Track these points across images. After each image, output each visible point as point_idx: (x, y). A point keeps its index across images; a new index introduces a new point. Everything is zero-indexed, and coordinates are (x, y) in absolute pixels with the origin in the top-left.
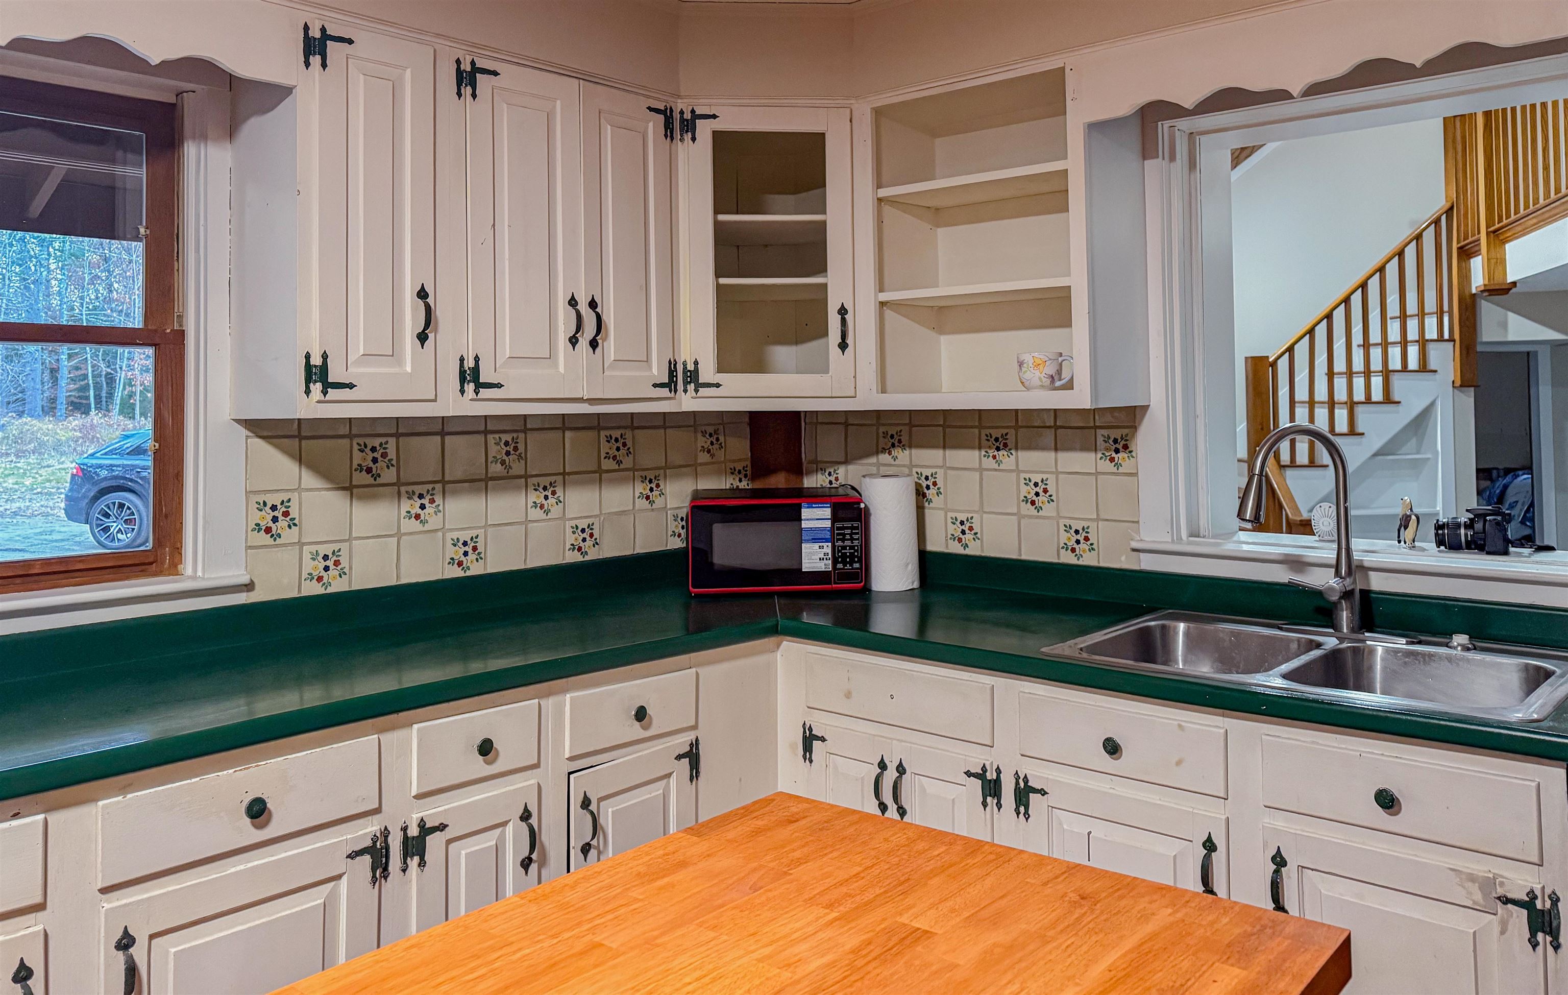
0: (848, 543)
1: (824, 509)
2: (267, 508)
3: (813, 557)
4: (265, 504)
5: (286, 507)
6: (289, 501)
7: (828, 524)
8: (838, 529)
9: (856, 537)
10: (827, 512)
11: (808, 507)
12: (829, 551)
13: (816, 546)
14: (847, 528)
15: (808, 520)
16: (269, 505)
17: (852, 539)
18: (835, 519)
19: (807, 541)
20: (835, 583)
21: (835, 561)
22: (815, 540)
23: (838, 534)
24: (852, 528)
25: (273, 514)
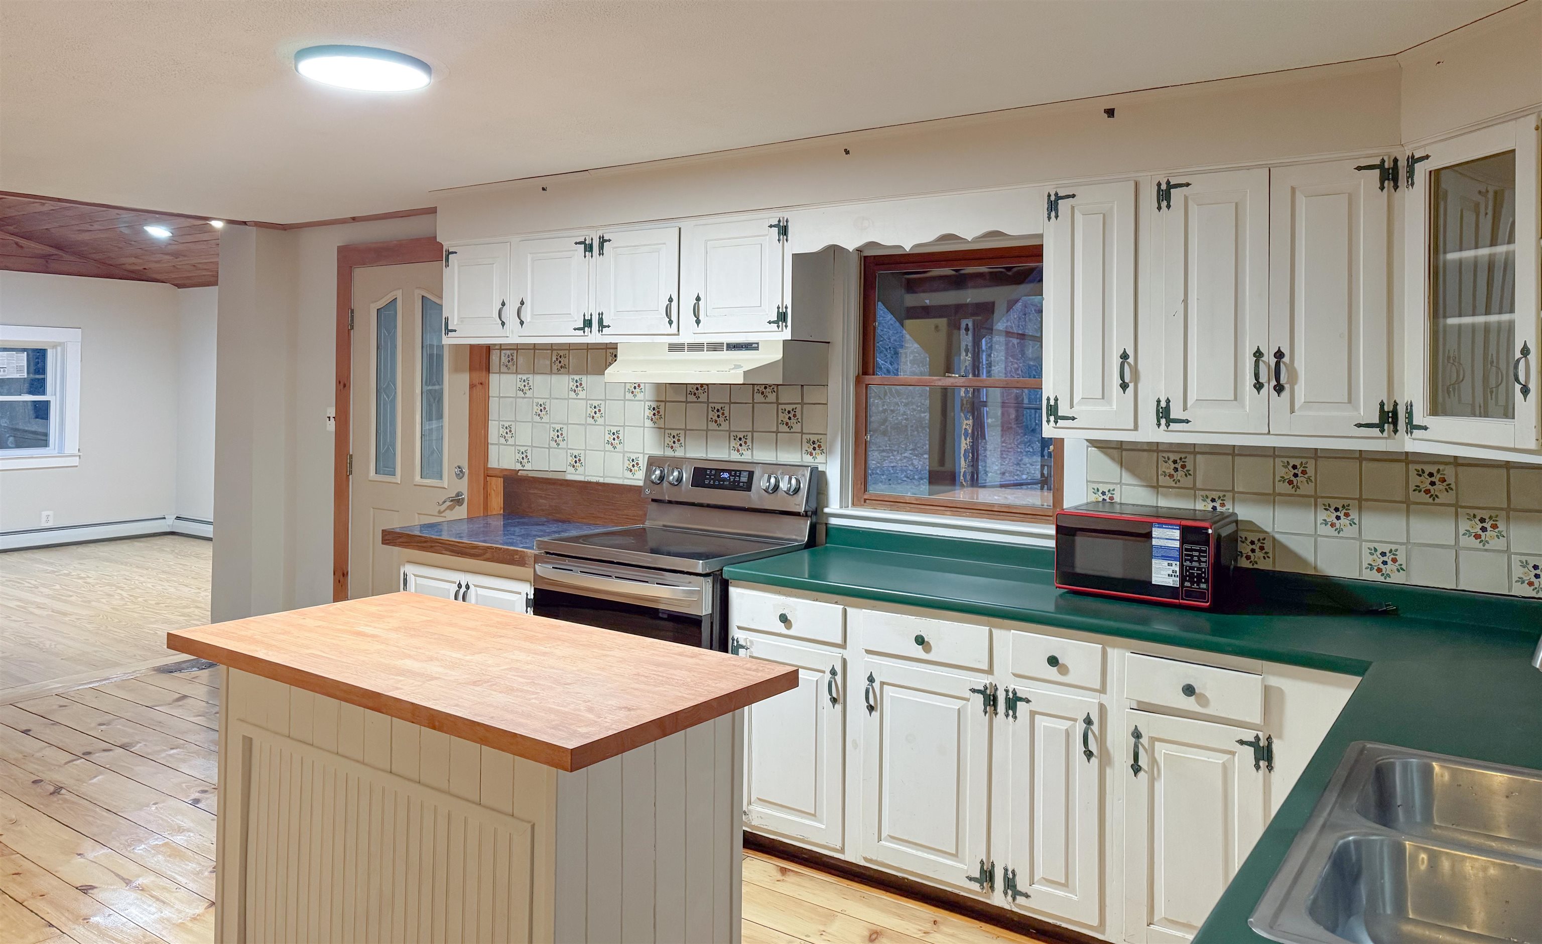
0: (1195, 564)
1: (1174, 531)
2: (1100, 493)
3: (1162, 572)
4: (1098, 490)
5: (1111, 494)
6: (1114, 490)
7: (1177, 544)
8: (1187, 550)
9: (1203, 559)
10: (1177, 534)
11: (1158, 527)
12: (1177, 569)
13: (1165, 563)
14: (1196, 550)
15: (1158, 538)
16: (1101, 491)
17: (1199, 561)
18: (1183, 540)
19: (1157, 557)
20: (1183, 599)
21: (1183, 579)
22: (1165, 557)
23: (1186, 555)
24: (1200, 551)
25: (1103, 497)
